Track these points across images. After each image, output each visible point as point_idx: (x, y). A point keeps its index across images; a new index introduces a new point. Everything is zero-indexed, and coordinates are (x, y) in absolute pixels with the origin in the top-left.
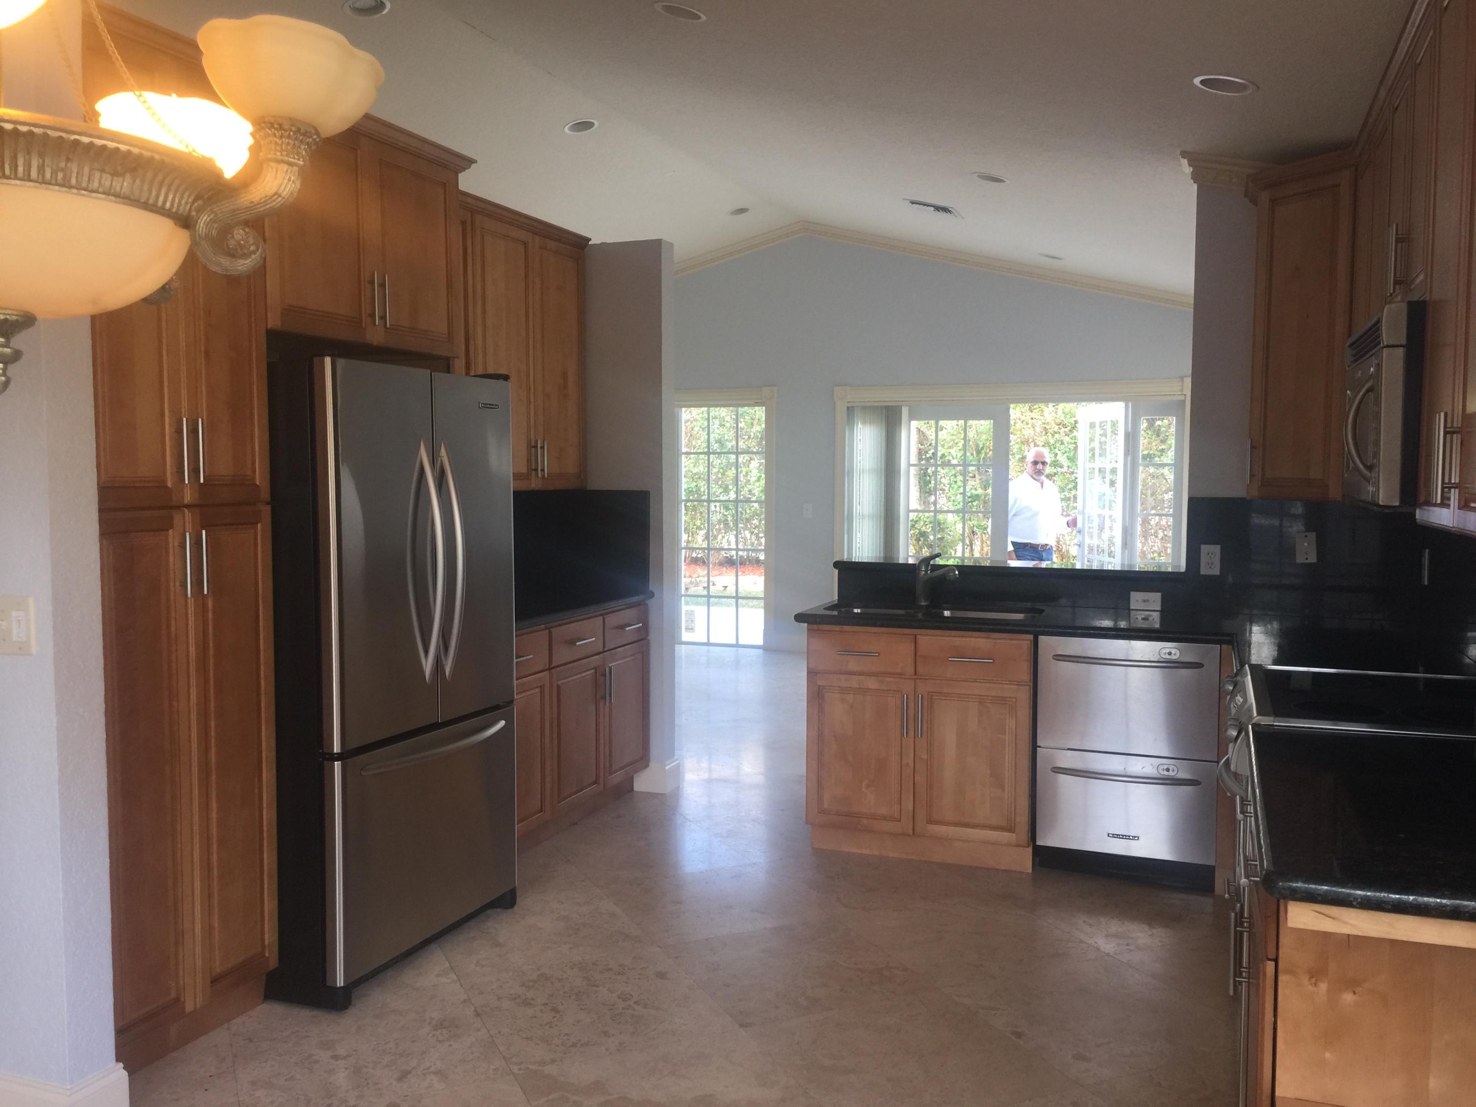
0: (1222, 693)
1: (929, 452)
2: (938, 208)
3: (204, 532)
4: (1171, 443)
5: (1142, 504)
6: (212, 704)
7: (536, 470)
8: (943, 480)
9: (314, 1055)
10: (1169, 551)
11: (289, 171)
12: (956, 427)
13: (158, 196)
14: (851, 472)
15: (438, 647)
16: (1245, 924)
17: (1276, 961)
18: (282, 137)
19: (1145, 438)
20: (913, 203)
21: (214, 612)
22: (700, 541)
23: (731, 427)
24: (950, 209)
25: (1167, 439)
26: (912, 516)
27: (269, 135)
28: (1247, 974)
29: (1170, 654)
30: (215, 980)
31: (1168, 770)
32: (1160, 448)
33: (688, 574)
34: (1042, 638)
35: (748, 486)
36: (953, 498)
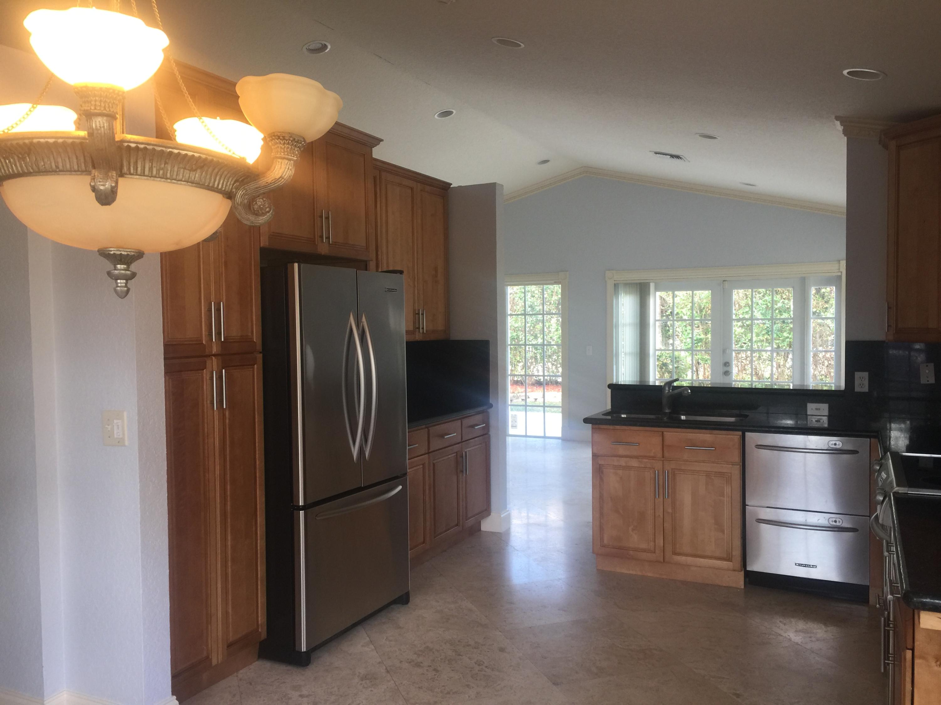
0: (871, 472)
1: (668, 311)
2: (672, 156)
3: (224, 370)
4: (832, 303)
5: (813, 343)
6: (228, 476)
7: (419, 328)
8: (677, 329)
9: (289, 694)
10: (832, 374)
11: (289, 163)
12: (685, 295)
13: (214, 182)
14: (617, 326)
15: (361, 440)
16: (891, 625)
17: (913, 650)
18: (284, 144)
19: (814, 300)
20: (656, 153)
21: (229, 419)
22: (519, 371)
23: (538, 297)
24: (681, 157)
25: (829, 301)
26: (658, 353)
27: (277, 143)
28: (893, 658)
29: (835, 444)
30: (229, 646)
31: (835, 521)
32: (825, 306)
33: (512, 391)
34: (748, 435)
35: (550, 334)
36: (684, 341)
